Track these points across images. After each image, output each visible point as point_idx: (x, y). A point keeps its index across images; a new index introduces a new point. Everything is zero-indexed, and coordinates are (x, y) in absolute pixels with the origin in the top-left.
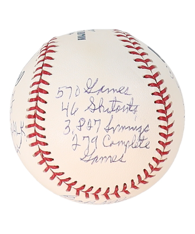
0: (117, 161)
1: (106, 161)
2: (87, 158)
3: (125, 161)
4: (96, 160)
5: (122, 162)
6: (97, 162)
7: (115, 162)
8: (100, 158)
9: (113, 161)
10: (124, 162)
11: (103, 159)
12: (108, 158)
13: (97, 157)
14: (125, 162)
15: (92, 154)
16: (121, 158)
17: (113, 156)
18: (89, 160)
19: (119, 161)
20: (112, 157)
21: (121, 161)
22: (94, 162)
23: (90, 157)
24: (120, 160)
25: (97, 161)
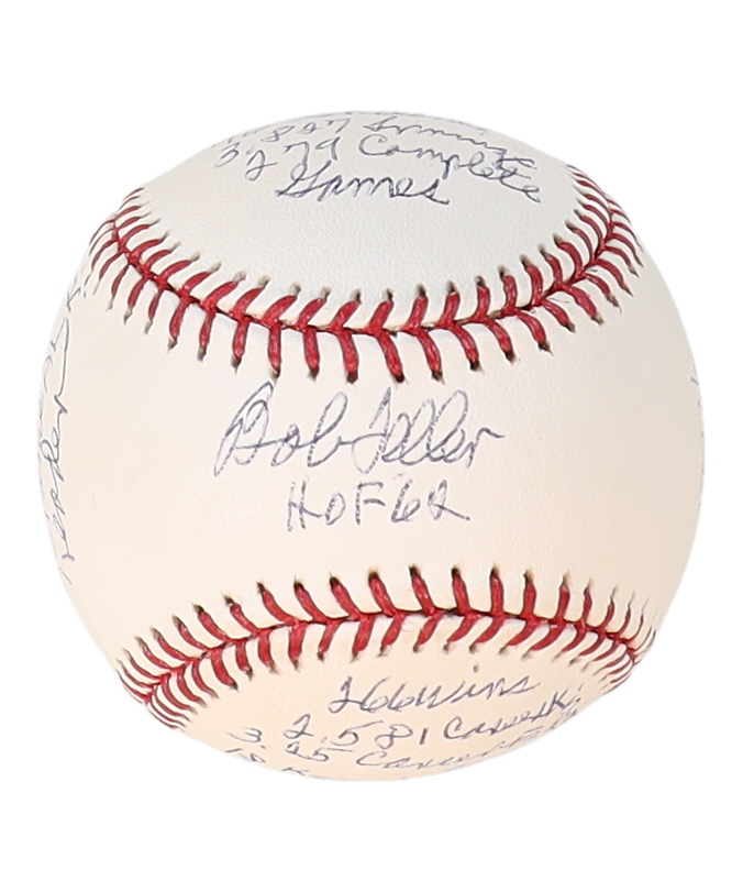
0: (416, 195)
1: (374, 191)
2: (301, 186)
3: (445, 200)
4: (337, 187)
5: (435, 200)
6: (341, 191)
7: (409, 196)
8: (352, 183)
9: (401, 192)
10: (442, 202)
11: (360, 185)
12: (379, 184)
13: (338, 179)
14: (447, 203)
15: (318, 173)
16: (429, 190)
17: (400, 178)
18: (309, 190)
19: (422, 196)
20: (395, 184)
21: (430, 197)
22: (327, 194)
23: (314, 181)
24: (428, 194)
25: (339, 189)
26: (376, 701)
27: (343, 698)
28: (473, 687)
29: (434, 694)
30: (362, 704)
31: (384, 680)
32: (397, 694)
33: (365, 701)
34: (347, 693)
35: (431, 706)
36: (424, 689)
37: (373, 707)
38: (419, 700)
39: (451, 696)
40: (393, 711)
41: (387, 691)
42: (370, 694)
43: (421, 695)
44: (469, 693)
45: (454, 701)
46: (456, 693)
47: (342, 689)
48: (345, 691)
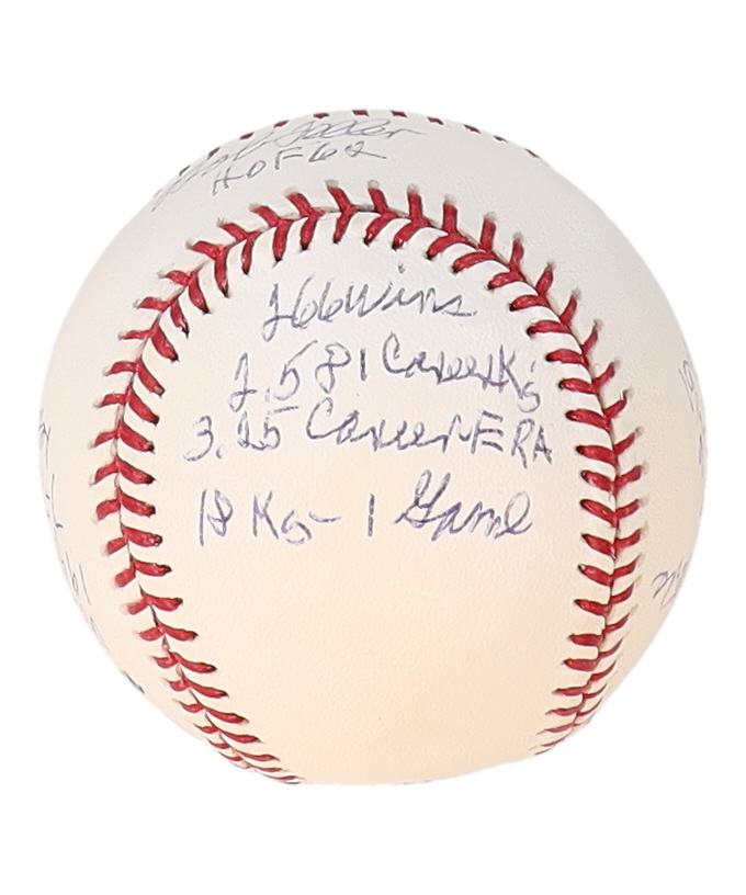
26: (305, 310)
27: (273, 316)
28: (402, 291)
29: (362, 296)
30: (292, 317)
31: (308, 280)
32: (324, 298)
33: (294, 313)
34: (277, 309)
35: (362, 314)
36: (351, 288)
37: (304, 319)
38: (348, 305)
39: (380, 301)
40: (324, 322)
41: (313, 294)
42: (299, 301)
43: (349, 296)
44: (398, 298)
45: (385, 308)
46: (384, 296)
47: (271, 303)
48: (274, 305)
